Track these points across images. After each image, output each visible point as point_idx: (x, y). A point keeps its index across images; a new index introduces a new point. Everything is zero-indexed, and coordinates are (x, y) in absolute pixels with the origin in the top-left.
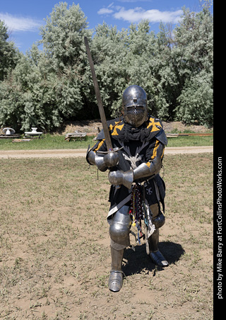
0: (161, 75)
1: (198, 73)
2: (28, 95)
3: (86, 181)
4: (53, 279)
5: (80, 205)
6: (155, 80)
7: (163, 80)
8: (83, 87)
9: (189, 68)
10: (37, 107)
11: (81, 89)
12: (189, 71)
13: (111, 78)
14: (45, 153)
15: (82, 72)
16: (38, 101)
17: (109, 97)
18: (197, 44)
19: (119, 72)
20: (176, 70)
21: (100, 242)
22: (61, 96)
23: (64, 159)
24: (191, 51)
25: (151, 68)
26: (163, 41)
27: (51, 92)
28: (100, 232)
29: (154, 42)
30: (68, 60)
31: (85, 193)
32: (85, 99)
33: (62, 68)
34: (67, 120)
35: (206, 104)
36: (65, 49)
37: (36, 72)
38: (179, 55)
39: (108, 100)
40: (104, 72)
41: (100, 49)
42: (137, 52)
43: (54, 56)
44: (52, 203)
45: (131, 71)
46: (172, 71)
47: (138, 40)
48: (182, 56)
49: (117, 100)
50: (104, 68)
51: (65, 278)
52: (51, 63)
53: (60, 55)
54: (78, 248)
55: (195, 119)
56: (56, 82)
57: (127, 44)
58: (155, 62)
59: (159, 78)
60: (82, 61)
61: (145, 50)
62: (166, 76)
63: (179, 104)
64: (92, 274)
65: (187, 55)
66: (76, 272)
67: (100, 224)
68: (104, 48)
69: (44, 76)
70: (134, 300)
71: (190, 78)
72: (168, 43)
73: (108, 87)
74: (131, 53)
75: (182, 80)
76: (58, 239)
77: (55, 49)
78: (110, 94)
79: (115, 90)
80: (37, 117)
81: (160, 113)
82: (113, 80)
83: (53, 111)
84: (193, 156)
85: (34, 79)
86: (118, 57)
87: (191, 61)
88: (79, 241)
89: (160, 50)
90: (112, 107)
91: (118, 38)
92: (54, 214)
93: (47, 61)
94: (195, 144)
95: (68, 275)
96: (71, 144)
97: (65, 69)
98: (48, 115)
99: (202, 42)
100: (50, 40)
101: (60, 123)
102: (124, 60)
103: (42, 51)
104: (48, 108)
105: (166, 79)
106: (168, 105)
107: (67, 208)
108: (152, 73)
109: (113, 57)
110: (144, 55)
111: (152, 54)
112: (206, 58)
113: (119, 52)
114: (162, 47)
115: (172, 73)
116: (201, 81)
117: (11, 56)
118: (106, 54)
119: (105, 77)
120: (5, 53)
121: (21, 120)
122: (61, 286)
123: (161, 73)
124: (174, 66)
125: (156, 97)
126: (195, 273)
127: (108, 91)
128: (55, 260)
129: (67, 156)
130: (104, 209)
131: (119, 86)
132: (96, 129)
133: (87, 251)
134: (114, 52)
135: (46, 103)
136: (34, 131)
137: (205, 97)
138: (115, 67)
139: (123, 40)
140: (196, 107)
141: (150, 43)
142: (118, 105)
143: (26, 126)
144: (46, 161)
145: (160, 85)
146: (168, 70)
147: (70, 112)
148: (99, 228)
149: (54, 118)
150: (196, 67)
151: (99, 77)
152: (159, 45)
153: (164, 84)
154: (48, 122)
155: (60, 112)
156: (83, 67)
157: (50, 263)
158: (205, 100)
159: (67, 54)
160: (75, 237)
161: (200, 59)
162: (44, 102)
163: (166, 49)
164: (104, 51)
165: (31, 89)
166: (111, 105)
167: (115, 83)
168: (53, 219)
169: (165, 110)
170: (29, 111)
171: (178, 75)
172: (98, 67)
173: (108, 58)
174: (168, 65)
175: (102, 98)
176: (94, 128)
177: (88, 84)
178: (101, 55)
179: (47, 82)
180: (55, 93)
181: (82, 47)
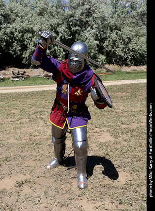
0: (59, 31)
1: (86, 29)
6: (55, 35)
7: (60, 35)
9: (79, 26)
12: (79, 28)
13: (21, 34)
17: (20, 48)
18: (84, 8)
19: (27, 29)
20: (69, 27)
24: (80, 13)
25: (52, 26)
26: (60, 6)
29: (53, 6)
32: (2, 50)
35: (91, 52)
38: (71, 16)
39: (19, 50)
40: (16, 29)
41: (12, 11)
42: (41, 14)
45: (35, 28)
46: (66, 28)
47: (41, 5)
48: (73, 17)
49: (27, 50)
50: (17, 25)
57: (33, 8)
58: (54, 21)
59: (57, 33)
61: (47, 12)
62: (62, 32)
65: (77, 16)
68: (15, 11)
71: (80, 33)
72: (63, 7)
73: (19, 40)
74: (36, 14)
75: (73, 34)
78: (21, 46)
79: (25, 42)
82: (23, 35)
86: (26, 18)
87: (80, 20)
89: (58, 13)
90: (23, 56)
91: (25, 4)
99: (88, 7)
102: (31, 20)
105: (63, 34)
106: (64, 53)
108: (52, 30)
109: (22, 18)
110: (46, 16)
111: (52, 15)
112: (91, 18)
113: (26, 14)
114: (59, 10)
115: (66, 30)
116: (87, 35)
118: (17, 16)
119: (17, 33)
123: (59, 29)
124: (68, 24)
125: (56, 47)
127: (19, 44)
131: (28, 40)
132: (11, 72)
134: (23, 14)
138: (24, 25)
139: (30, 5)
141: (50, 7)
142: (28, 54)
145: (58, 39)
146: (64, 27)
150: (84, 25)
151: (12, 33)
152: (57, 8)
153: (61, 37)
158: (91, 49)
161: (87, 19)
163: (62, 12)
164: (15, 13)
166: (22, 54)
167: (25, 37)
169: (62, 57)
171: (71, 31)
172: (11, 26)
173: (18, 19)
174: (63, 23)
175: (15, 49)
176: (10, 72)
177: (4, 39)
178: (13, 17)
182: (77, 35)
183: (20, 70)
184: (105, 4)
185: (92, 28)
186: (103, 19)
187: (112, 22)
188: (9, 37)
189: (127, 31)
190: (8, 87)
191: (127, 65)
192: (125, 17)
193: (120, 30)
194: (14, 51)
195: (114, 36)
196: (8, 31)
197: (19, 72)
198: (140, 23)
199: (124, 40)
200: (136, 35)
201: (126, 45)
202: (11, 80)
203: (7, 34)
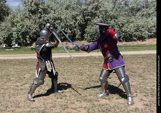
1: (95, 18)
2: (15, 29)
6: (74, 21)
7: (78, 21)
9: (90, 16)
10: (19, 34)
11: (40, 26)
13: (54, 20)
15: (40, 18)
16: (19, 32)
18: (94, 4)
19: (58, 17)
20: (84, 17)
22: (30, 29)
24: (91, 8)
25: (73, 16)
26: (79, 3)
27: (25, 27)
29: (74, 4)
30: (33, 12)
34: (34, 40)
36: (32, 7)
38: (85, 10)
40: (50, 18)
41: (48, 7)
42: (67, 9)
43: (27, 10)
45: (63, 17)
46: (82, 17)
47: (67, 3)
48: (87, 10)
50: (51, 15)
52: (26, 14)
53: (30, 10)
56: (28, 22)
57: (62, 5)
58: (74, 13)
59: (76, 20)
60: (40, 13)
61: (70, 7)
65: (89, 10)
68: (50, 7)
69: (22, 20)
71: (91, 20)
72: (81, 4)
74: (64, 9)
75: (86, 21)
77: (27, 7)
80: (19, 39)
81: (77, 37)
83: (27, 36)
84: (83, 58)
85: (17, 21)
86: (57, 11)
87: (91, 12)
89: (77, 8)
91: (58, 2)
93: (24, 13)
97: (32, 17)
98: (24, 38)
99: (96, 4)
100: (25, 3)
101: (30, 41)
102: (60, 12)
103: (22, 8)
104: (24, 34)
105: (80, 21)
106: (80, 33)
108: (73, 18)
109: (54, 11)
110: (70, 10)
111: (74, 10)
112: (98, 11)
113: (57, 8)
117: (7, 10)
118: (52, 9)
119: (51, 20)
120: (4, 9)
121: (12, 40)
123: (77, 18)
124: (83, 15)
125: (75, 29)
134: (55, 8)
136: (16, 46)
139: (60, 3)
141: (72, 4)
143: (13, 43)
145: (77, 24)
146: (80, 17)
147: (35, 36)
149: (27, 39)
150: (94, 15)
151: (48, 20)
152: (77, 5)
154: (24, 41)
155: (30, 37)
156: (40, 16)
159: (33, 9)
161: (95, 12)
162: (22, 32)
163: (80, 7)
165: (16, 25)
169: (79, 35)
170: (15, 36)
171: (85, 19)
172: (47, 16)
173: (52, 11)
174: (80, 14)
177: (43, 24)
178: (49, 10)
179: (24, 23)
180: (27, 28)
181: (40, 6)
182: (88, 22)
184: (108, 2)
185: (99, 17)
186: (106, 12)
187: (112, 13)
189: (121, 20)
191: (120, 41)
192: (120, 11)
193: (117, 19)
195: (112, 22)
196: (46, 19)
198: (131, 14)
199: (119, 25)
200: (127, 22)
201: (120, 28)
203: (45, 21)
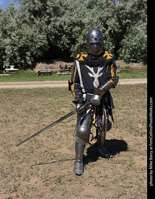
1: (137, 22)
2: (7, 41)
3: (50, 105)
4: (22, 178)
5: (44, 123)
6: (103, 28)
7: (110, 29)
8: (48, 34)
9: (130, 19)
10: (14, 50)
11: (47, 37)
13: (71, 27)
14: (20, 84)
15: (48, 23)
16: (15, 45)
17: (69, 42)
19: (76, 22)
20: (119, 20)
21: (59, 150)
22: (32, 41)
23: (34, 88)
24: (131, 5)
25: (101, 19)
27: (24, 38)
28: (59, 143)
30: (37, 13)
31: (49, 114)
32: (50, 44)
33: (33, 20)
34: (37, 59)
35: (142, 46)
36: (35, 5)
37: (13, 22)
38: (122, 9)
39: (68, 44)
40: (65, 23)
41: (61, 5)
42: (90, 7)
43: (27, 11)
44: (24, 122)
45: (85, 20)
46: (116, 21)
48: (124, 10)
49: (75, 44)
50: (65, 19)
51: (31, 177)
52: (24, 16)
53: (32, 9)
54: (42, 155)
55: (133, 59)
56: (28, 30)
58: (104, 14)
59: (106, 26)
60: (48, 14)
61: (96, 5)
62: (112, 25)
63: (121, 46)
64: (51, 175)
65: (128, 9)
66: (40, 173)
67: (59, 137)
68: (64, 4)
69: (19, 26)
70: (82, 194)
71: (130, 26)
73: (68, 33)
74: (85, 8)
76: (27, 148)
77: (27, 5)
78: (69, 39)
79: (73, 36)
80: (15, 57)
82: (71, 29)
83: (27, 53)
84: (131, 86)
85: (11, 28)
87: (131, 13)
88: (43, 150)
89: (108, 5)
90: (71, 49)
92: (24, 130)
93: (21, 14)
94: (133, 77)
95: (34, 175)
96: (40, 77)
97: (35, 21)
98: (23, 56)
101: (32, 62)
102: (80, 13)
103: (17, 6)
104: (23, 50)
105: (112, 28)
106: (114, 47)
107: (35, 125)
109: (71, 11)
110: (95, 8)
111: (103, 9)
112: (143, 11)
113: (76, 7)
114: (109, 2)
115: (116, 23)
116: (139, 29)
118: (66, 9)
119: (66, 26)
121: (3, 60)
122: (28, 183)
123: (108, 23)
124: (117, 18)
125: (105, 41)
126: (129, 174)
127: (68, 37)
128: (24, 164)
129: (36, 86)
130: (62, 126)
131: (77, 33)
132: (59, 66)
133: (49, 157)
134: (72, 7)
135: (21, 47)
136: (12, 68)
137: (141, 41)
138: (73, 18)
140: (135, 49)
142: (76, 48)
144: (21, 90)
145: (107, 32)
146: (113, 20)
147: (40, 53)
148: (58, 140)
149: (28, 58)
150: (135, 17)
151: (61, 26)
153: (110, 32)
154: (23, 62)
155: (32, 54)
156: (48, 19)
157: (21, 166)
158: (141, 43)
159: (36, 9)
160: (40, 146)
161: (138, 12)
162: (20, 46)
163: (112, 4)
164: (65, 6)
165: (10, 36)
166: (70, 48)
167: (74, 30)
168: (24, 134)
169: (111, 51)
170: (9, 53)
171: (121, 23)
172: (60, 19)
173: (68, 12)
174: (113, 16)
175: (64, 42)
176: (57, 65)
177: (53, 32)
178: (62, 10)
179: (21, 31)
180: (28, 39)
181: (48, 3)
183: (68, 64)
188: (58, 30)
190: (56, 82)
194: (62, 44)
196: (58, 24)
197: (66, 66)
202: (58, 73)
203: (56, 28)
